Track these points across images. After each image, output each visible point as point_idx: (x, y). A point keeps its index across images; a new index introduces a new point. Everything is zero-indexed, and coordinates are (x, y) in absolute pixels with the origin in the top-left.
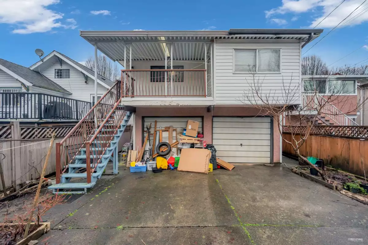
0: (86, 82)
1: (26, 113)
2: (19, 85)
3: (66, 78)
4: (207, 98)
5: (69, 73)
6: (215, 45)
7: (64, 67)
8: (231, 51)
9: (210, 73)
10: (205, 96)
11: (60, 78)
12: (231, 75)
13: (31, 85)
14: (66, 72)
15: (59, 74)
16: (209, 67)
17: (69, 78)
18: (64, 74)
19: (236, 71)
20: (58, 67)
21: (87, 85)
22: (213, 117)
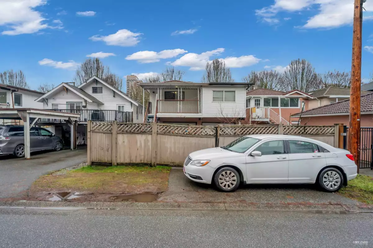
0: (114, 96)
1: (85, 118)
2: (83, 101)
3: (100, 93)
4: (199, 114)
5: (102, 89)
6: (203, 89)
7: (99, 86)
8: (211, 91)
9: (201, 102)
10: (198, 113)
11: (96, 93)
12: (211, 103)
13: (92, 101)
14: (100, 89)
15: (95, 90)
16: (200, 98)
17: (102, 93)
18: (98, 90)
19: (213, 101)
20: (95, 86)
21: (115, 98)
22: (202, 122)
